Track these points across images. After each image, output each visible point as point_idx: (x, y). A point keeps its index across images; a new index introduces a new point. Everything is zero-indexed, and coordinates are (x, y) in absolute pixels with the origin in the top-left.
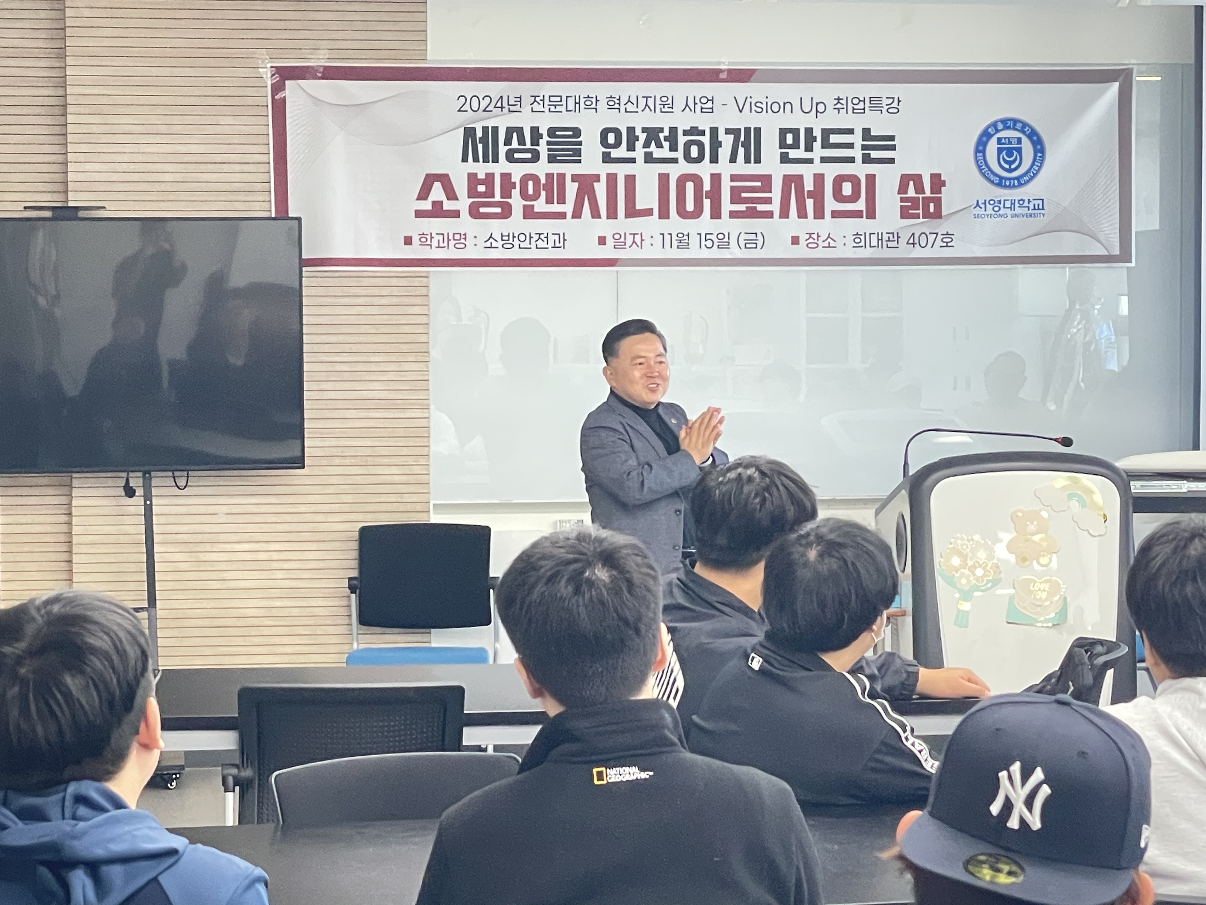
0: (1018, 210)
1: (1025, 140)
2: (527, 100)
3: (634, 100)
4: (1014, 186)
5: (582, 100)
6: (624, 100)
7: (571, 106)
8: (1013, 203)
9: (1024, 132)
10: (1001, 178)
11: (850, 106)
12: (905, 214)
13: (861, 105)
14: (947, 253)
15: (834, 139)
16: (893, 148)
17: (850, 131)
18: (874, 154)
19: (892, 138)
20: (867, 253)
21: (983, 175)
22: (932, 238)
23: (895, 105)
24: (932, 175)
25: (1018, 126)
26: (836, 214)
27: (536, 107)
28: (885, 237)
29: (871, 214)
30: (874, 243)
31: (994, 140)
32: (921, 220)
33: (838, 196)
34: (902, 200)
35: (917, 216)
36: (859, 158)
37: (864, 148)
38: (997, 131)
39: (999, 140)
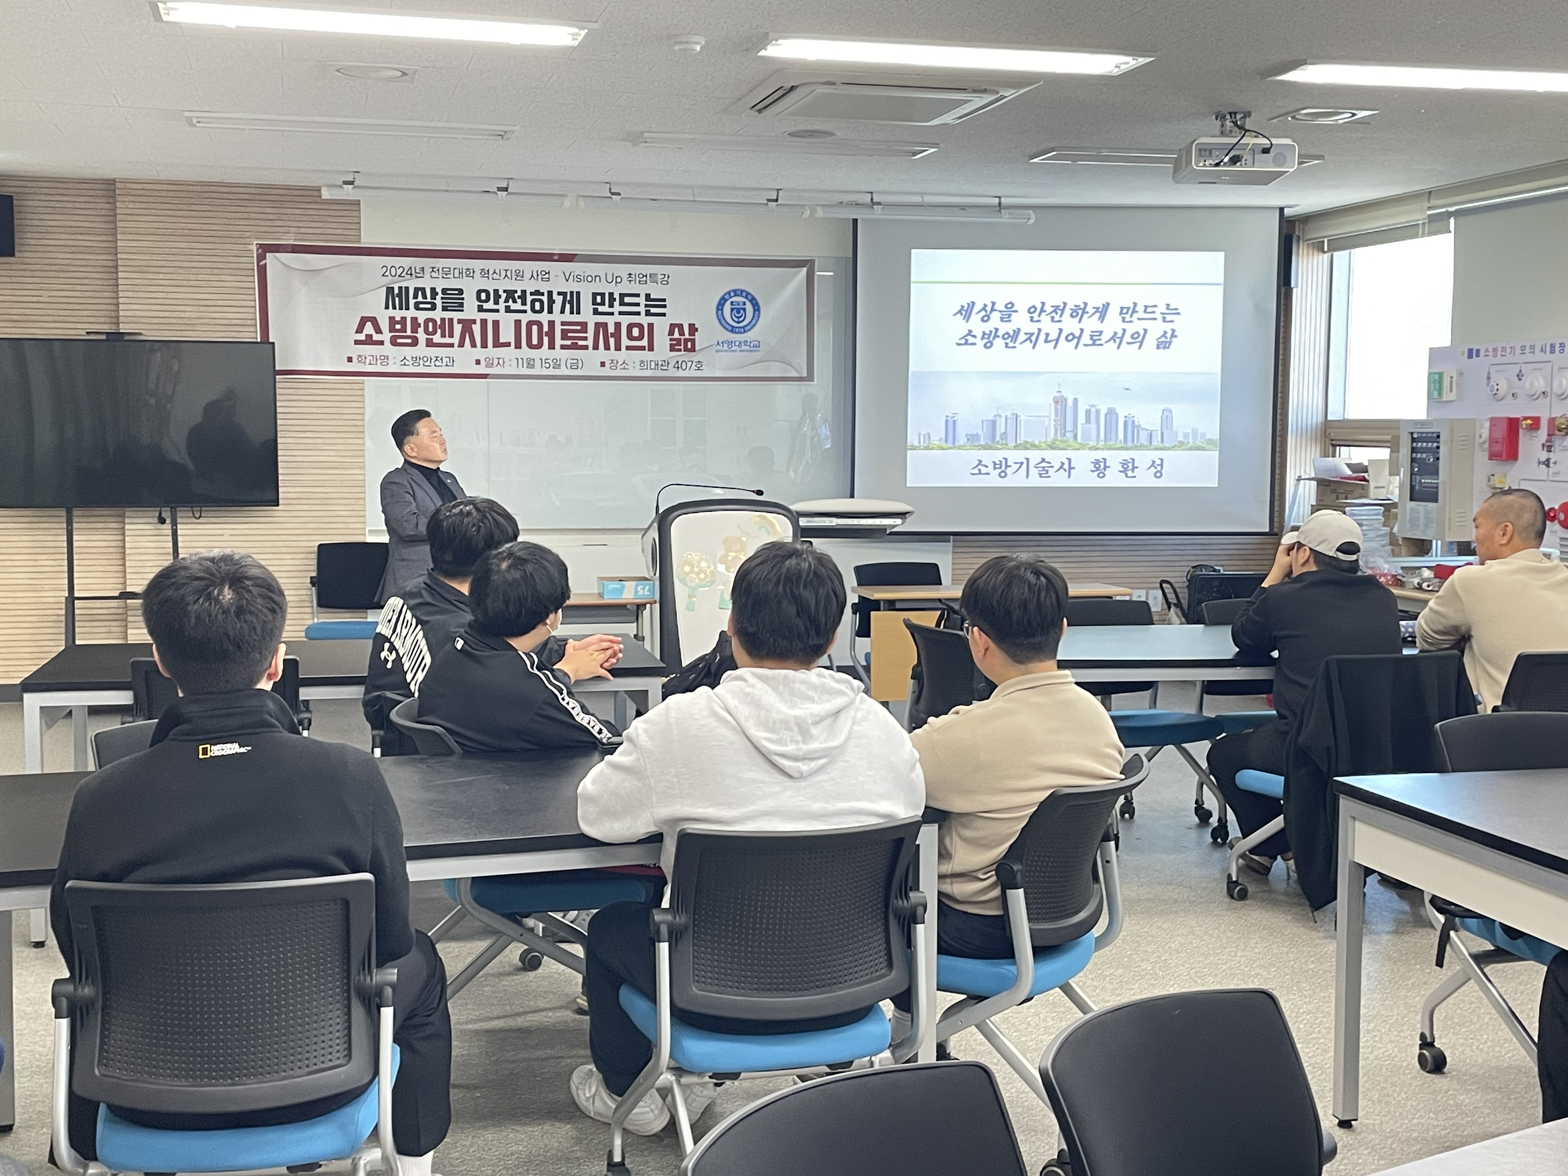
0: (744, 348)
1: (748, 303)
2: (428, 270)
3: (497, 271)
4: (741, 333)
5: (464, 271)
6: (491, 272)
7: (457, 275)
8: (740, 343)
9: (746, 297)
10: (733, 327)
11: (638, 279)
12: (672, 349)
13: (644, 279)
14: (698, 374)
15: (627, 300)
16: (665, 306)
17: (638, 295)
18: (653, 310)
19: (664, 300)
20: (648, 373)
21: (722, 325)
22: (689, 364)
23: (666, 279)
24: (690, 325)
25: (744, 294)
26: (628, 348)
27: (434, 274)
28: (660, 363)
29: (651, 348)
30: (653, 367)
31: (728, 304)
32: (682, 353)
33: (630, 337)
34: (671, 340)
35: (680, 350)
36: (643, 313)
37: (646, 306)
38: (731, 297)
39: (732, 303)
